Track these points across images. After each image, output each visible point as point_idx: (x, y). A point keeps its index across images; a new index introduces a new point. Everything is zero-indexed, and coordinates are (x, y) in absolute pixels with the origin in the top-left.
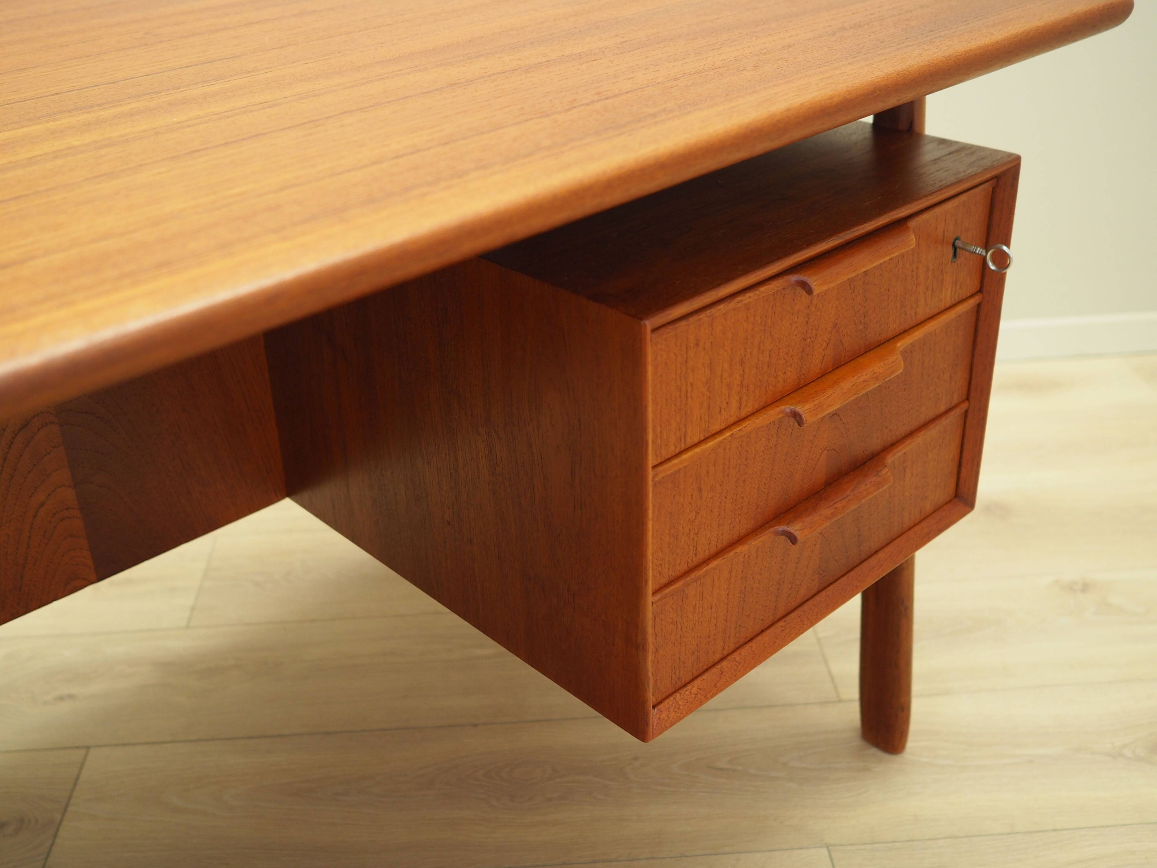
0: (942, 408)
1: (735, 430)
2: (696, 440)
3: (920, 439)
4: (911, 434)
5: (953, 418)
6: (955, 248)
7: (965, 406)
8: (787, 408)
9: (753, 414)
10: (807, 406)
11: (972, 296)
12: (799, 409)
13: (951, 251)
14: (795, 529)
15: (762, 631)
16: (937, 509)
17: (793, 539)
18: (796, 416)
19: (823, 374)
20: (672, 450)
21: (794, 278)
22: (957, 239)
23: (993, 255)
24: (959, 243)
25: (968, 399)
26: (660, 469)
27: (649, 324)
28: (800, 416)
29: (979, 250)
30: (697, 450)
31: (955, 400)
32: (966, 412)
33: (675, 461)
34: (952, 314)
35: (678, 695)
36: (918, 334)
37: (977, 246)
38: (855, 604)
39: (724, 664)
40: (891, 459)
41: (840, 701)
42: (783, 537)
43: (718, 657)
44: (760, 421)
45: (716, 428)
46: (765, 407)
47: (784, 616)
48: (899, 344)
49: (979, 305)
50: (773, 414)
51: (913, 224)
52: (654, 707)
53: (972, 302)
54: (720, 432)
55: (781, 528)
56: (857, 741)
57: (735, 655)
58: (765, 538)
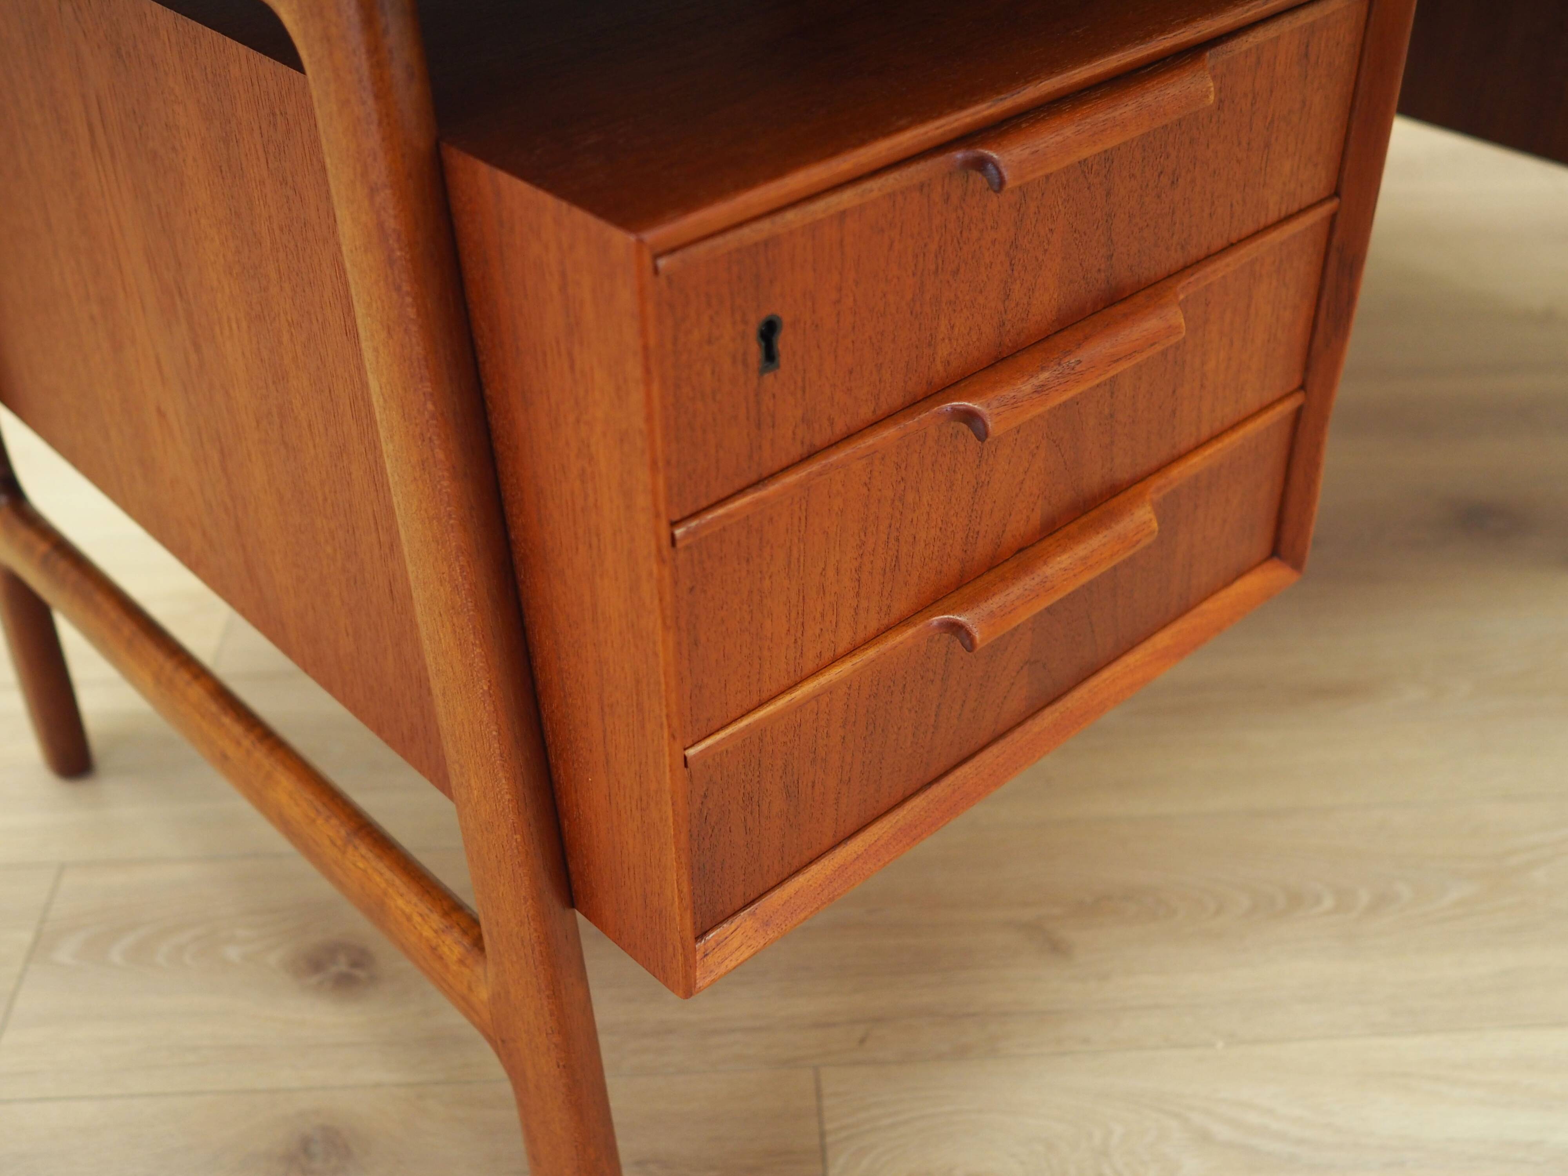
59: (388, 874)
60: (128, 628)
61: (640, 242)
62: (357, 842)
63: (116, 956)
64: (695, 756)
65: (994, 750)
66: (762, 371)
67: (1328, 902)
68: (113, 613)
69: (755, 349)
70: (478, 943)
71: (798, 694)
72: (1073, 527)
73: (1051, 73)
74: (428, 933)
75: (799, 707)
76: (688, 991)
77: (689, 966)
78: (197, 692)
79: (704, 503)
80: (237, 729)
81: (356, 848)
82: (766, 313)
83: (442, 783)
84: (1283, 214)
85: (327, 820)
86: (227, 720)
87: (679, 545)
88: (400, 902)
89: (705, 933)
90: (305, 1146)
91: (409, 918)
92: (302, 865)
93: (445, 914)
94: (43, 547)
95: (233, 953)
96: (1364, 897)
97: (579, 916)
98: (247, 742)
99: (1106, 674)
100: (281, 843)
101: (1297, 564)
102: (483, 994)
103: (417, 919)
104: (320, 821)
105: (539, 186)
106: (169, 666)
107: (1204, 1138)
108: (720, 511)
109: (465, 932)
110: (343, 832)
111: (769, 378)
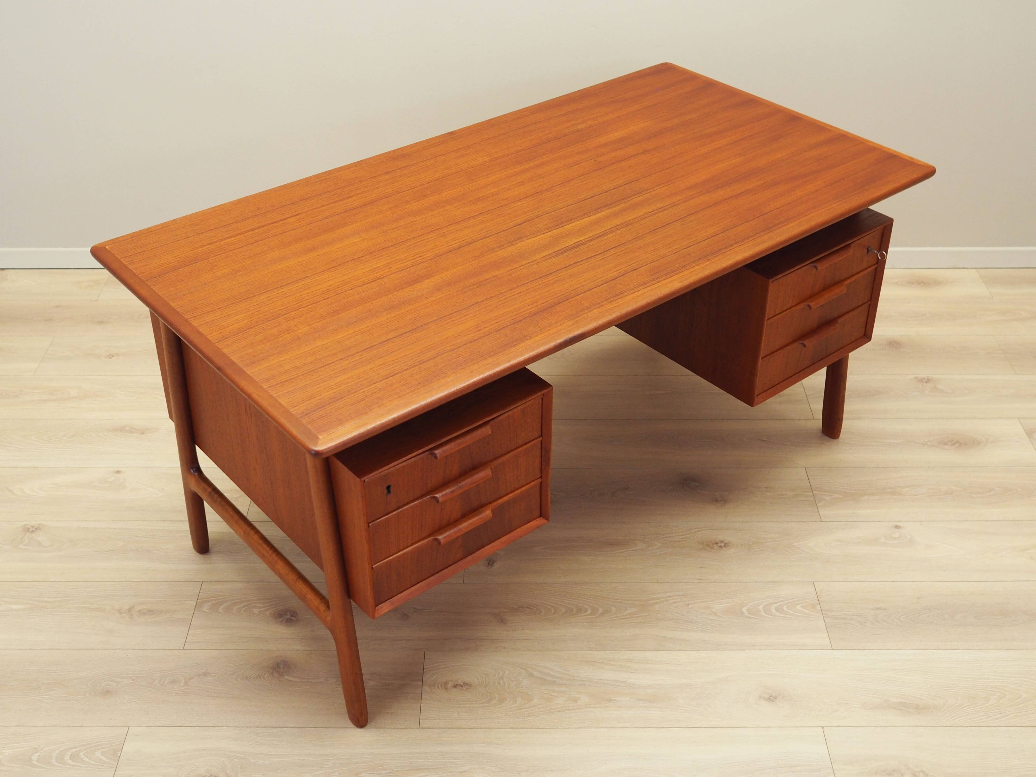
0: (861, 303)
1: (790, 310)
2: (778, 313)
3: (851, 314)
4: (848, 312)
5: (866, 306)
6: (868, 250)
7: (869, 303)
8: (807, 303)
9: (796, 305)
10: (813, 303)
11: (874, 265)
12: (810, 304)
13: (866, 250)
14: (805, 342)
15: (791, 377)
16: (857, 340)
17: (805, 346)
18: (809, 307)
19: (819, 292)
20: (771, 316)
21: (813, 265)
22: (869, 247)
23: (880, 255)
24: (869, 248)
25: (871, 300)
26: (769, 320)
27: (771, 281)
28: (810, 306)
29: (876, 252)
30: (779, 316)
31: (866, 301)
32: (870, 305)
33: (772, 319)
34: (866, 272)
35: (763, 394)
36: (853, 279)
37: (876, 250)
38: (824, 370)
39: (778, 386)
40: (840, 321)
41: (814, 419)
42: (801, 345)
43: (776, 383)
44: (798, 307)
45: (785, 309)
46: (801, 302)
47: (799, 372)
48: (845, 283)
49: (876, 268)
50: (802, 305)
51: (852, 245)
52: (757, 396)
53: (874, 267)
54: (786, 310)
55: (800, 342)
56: (820, 434)
57: (782, 383)
58: (796, 345)
59: (307, 589)
60: (236, 517)
61: (361, 480)
62: (299, 580)
63: (221, 610)
64: (375, 567)
65: (454, 566)
66: (387, 494)
67: (589, 612)
68: (232, 512)
69: (386, 491)
70: (328, 607)
71: (399, 554)
72: (470, 515)
73: (449, 435)
74: (316, 604)
75: (399, 557)
76: (373, 618)
77: (374, 612)
78: (256, 537)
79: (375, 519)
80: (268, 549)
81: (299, 582)
82: (388, 484)
83: (322, 568)
84: (524, 443)
85: (292, 574)
86: (265, 546)
87: (370, 527)
88: (310, 596)
89: (378, 605)
90: (278, 665)
91: (312, 600)
92: (282, 585)
93: (321, 599)
94: (210, 490)
95: (256, 611)
96: (601, 610)
97: (351, 600)
98: (270, 552)
99: (486, 547)
100: (276, 578)
101: (547, 519)
102: (329, 619)
103: (314, 600)
104: (290, 575)
105: (345, 465)
106: (248, 529)
107: (531, 675)
108: (379, 520)
109: (325, 604)
110: (296, 578)
111: (389, 496)
